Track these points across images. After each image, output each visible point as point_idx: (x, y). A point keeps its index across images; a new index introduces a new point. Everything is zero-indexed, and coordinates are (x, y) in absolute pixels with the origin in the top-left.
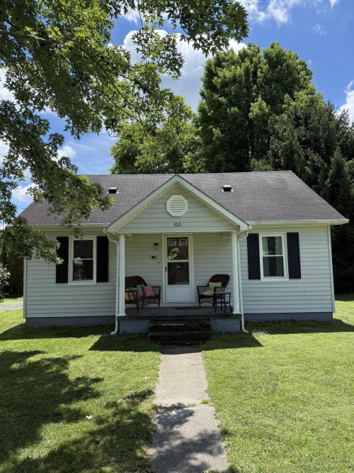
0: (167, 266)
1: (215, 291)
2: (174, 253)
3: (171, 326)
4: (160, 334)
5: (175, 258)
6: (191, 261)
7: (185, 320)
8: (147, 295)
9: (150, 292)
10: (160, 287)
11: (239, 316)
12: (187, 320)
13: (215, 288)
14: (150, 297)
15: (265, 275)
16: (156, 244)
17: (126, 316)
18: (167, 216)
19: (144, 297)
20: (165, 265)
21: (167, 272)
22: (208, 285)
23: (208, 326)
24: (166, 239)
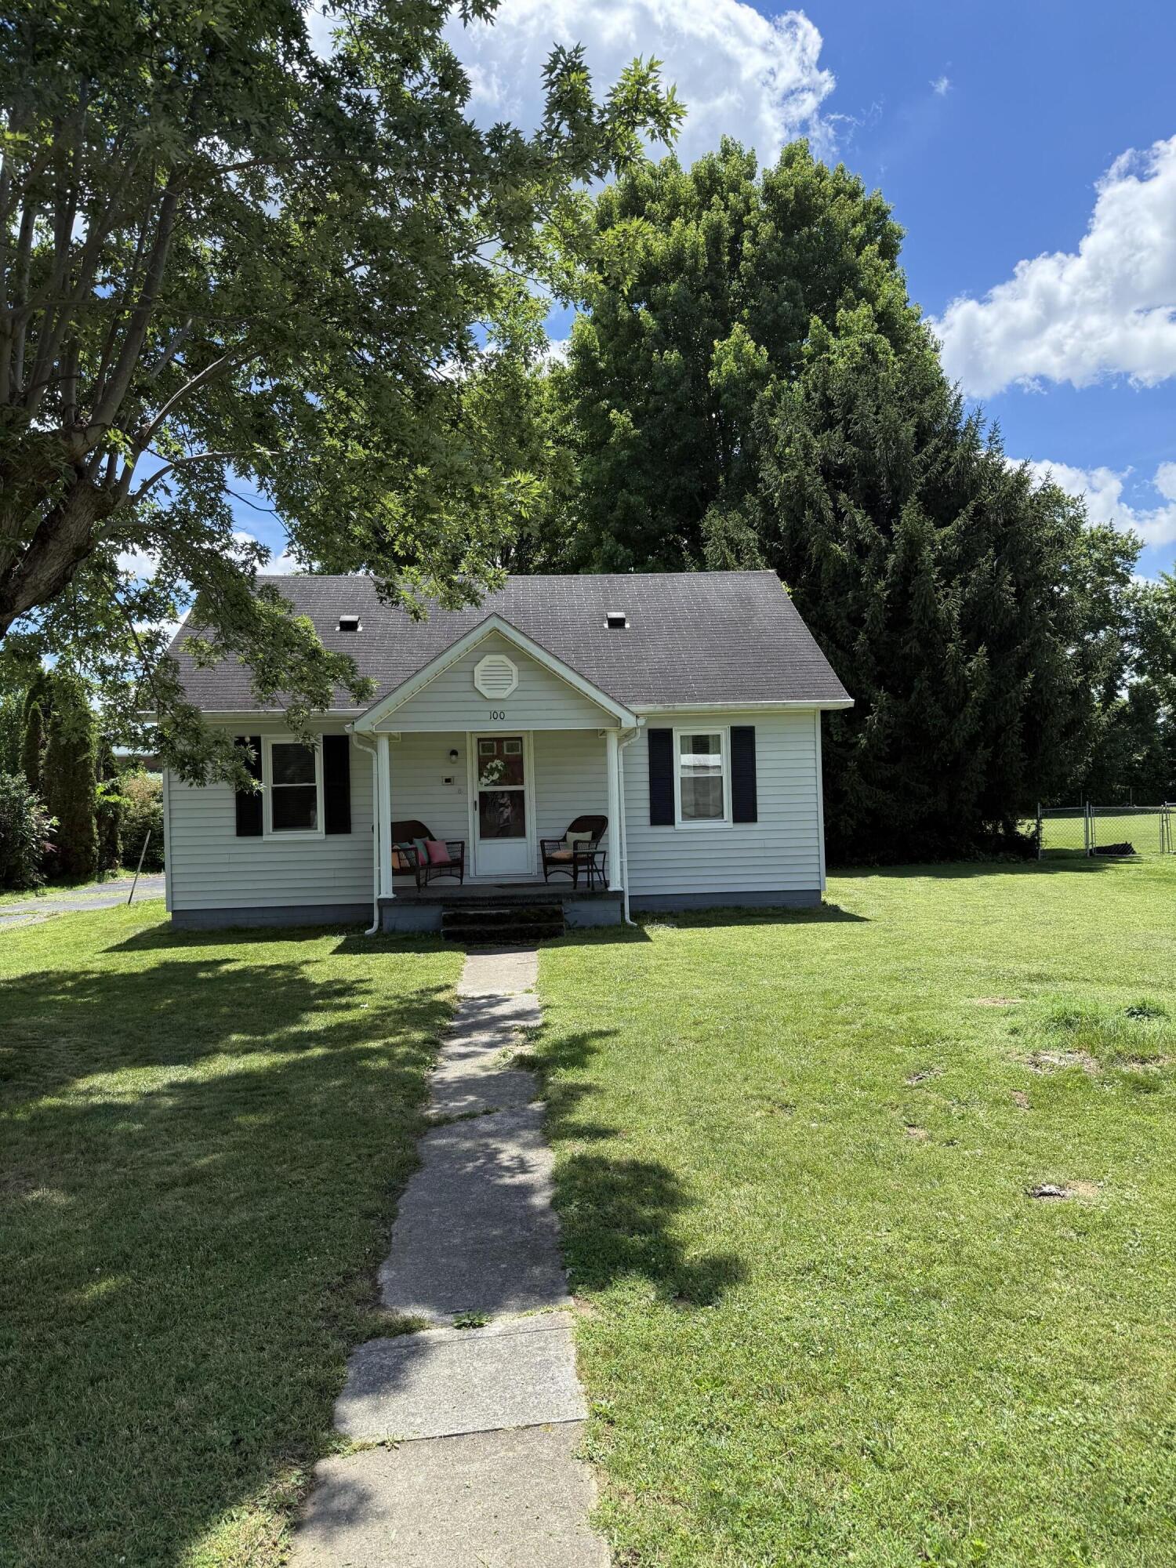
0: (477, 798)
1: (575, 848)
2: (492, 771)
3: (485, 915)
4: (465, 928)
5: (494, 783)
6: (529, 788)
7: (513, 904)
8: (436, 860)
9: (442, 854)
10: (463, 843)
11: (619, 895)
12: (517, 905)
13: (576, 843)
14: (443, 865)
15: (686, 816)
16: (454, 753)
17: (394, 900)
18: (477, 697)
19: (430, 864)
20: (473, 796)
21: (477, 813)
22: (564, 839)
23: (558, 915)
24: (475, 741)
